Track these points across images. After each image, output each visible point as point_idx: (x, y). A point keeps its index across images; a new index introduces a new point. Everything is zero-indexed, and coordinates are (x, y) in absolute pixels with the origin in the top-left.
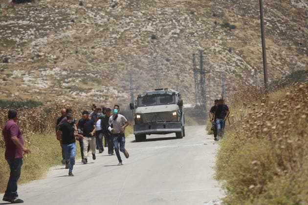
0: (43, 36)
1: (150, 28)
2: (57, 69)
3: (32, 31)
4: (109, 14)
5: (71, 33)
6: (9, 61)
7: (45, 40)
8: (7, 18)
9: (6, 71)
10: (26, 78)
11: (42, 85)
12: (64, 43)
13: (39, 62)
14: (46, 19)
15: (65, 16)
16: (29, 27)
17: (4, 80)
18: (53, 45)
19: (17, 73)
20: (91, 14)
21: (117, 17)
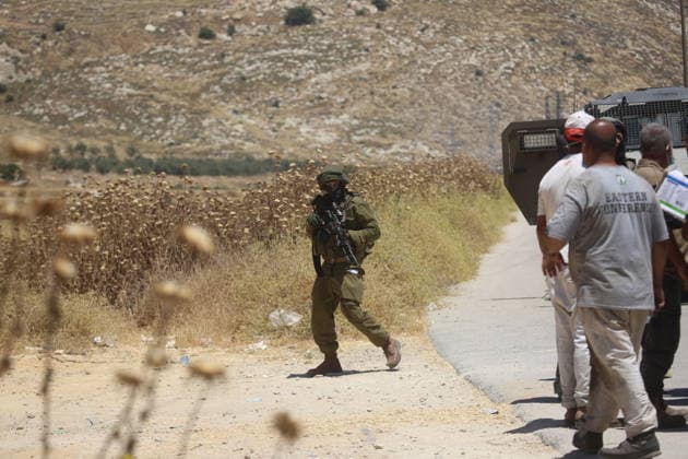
0: (326, 70)
1: (473, 60)
2: (345, 117)
3: (311, 64)
4: (417, 40)
5: (364, 66)
6: (280, 105)
7: (328, 76)
8: (278, 46)
9: (277, 119)
10: (304, 129)
11: (325, 138)
12: (355, 80)
13: (320, 107)
14: (330, 47)
15: (356, 44)
16: (307, 58)
17: (274, 130)
18: (339, 83)
19: (290, 121)
20: (392, 41)
21: (428, 45)
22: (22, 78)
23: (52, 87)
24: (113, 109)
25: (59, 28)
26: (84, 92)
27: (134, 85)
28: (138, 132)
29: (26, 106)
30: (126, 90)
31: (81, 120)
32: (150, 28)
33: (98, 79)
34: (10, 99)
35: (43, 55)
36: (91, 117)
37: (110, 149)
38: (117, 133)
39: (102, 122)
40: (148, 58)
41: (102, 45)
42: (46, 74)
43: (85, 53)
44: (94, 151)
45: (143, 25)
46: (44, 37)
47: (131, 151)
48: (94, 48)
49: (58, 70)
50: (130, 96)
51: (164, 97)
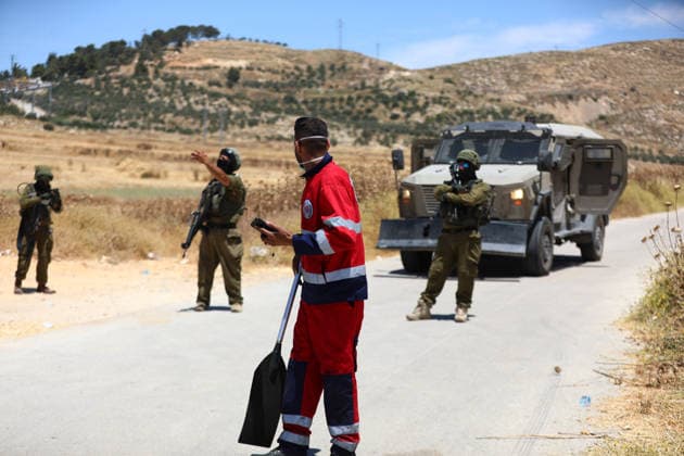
22: (613, 113)
23: (627, 118)
24: (656, 130)
25: (633, 90)
26: (641, 121)
27: (666, 120)
28: (666, 143)
29: (614, 127)
30: (662, 122)
31: (640, 135)
32: (677, 92)
33: (649, 115)
34: (607, 123)
35: (624, 103)
36: (645, 134)
37: (650, 151)
38: (656, 142)
39: (650, 137)
40: (674, 107)
41: (653, 99)
42: (625, 112)
43: (645, 102)
44: (642, 150)
45: (672, 91)
46: (625, 94)
47: (660, 152)
48: (648, 100)
49: (631, 110)
50: (664, 125)
51: (680, 126)
